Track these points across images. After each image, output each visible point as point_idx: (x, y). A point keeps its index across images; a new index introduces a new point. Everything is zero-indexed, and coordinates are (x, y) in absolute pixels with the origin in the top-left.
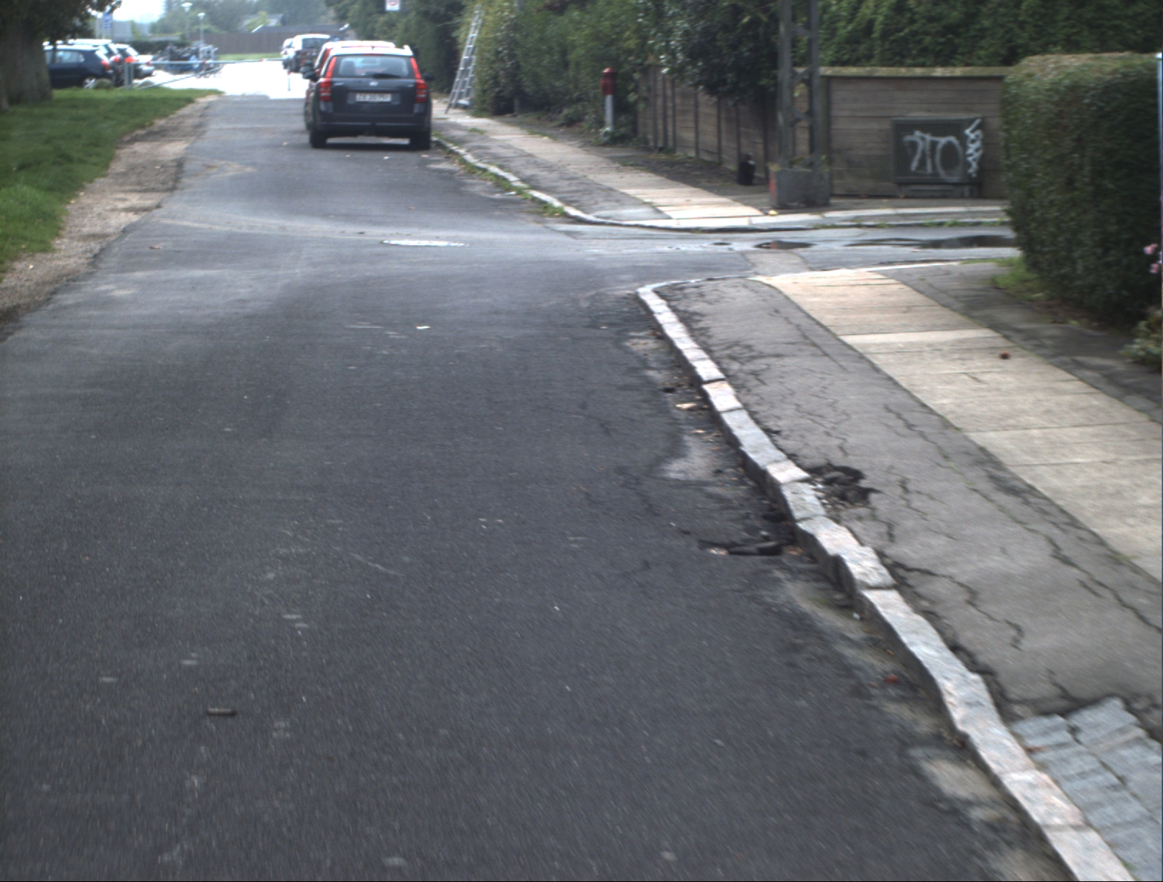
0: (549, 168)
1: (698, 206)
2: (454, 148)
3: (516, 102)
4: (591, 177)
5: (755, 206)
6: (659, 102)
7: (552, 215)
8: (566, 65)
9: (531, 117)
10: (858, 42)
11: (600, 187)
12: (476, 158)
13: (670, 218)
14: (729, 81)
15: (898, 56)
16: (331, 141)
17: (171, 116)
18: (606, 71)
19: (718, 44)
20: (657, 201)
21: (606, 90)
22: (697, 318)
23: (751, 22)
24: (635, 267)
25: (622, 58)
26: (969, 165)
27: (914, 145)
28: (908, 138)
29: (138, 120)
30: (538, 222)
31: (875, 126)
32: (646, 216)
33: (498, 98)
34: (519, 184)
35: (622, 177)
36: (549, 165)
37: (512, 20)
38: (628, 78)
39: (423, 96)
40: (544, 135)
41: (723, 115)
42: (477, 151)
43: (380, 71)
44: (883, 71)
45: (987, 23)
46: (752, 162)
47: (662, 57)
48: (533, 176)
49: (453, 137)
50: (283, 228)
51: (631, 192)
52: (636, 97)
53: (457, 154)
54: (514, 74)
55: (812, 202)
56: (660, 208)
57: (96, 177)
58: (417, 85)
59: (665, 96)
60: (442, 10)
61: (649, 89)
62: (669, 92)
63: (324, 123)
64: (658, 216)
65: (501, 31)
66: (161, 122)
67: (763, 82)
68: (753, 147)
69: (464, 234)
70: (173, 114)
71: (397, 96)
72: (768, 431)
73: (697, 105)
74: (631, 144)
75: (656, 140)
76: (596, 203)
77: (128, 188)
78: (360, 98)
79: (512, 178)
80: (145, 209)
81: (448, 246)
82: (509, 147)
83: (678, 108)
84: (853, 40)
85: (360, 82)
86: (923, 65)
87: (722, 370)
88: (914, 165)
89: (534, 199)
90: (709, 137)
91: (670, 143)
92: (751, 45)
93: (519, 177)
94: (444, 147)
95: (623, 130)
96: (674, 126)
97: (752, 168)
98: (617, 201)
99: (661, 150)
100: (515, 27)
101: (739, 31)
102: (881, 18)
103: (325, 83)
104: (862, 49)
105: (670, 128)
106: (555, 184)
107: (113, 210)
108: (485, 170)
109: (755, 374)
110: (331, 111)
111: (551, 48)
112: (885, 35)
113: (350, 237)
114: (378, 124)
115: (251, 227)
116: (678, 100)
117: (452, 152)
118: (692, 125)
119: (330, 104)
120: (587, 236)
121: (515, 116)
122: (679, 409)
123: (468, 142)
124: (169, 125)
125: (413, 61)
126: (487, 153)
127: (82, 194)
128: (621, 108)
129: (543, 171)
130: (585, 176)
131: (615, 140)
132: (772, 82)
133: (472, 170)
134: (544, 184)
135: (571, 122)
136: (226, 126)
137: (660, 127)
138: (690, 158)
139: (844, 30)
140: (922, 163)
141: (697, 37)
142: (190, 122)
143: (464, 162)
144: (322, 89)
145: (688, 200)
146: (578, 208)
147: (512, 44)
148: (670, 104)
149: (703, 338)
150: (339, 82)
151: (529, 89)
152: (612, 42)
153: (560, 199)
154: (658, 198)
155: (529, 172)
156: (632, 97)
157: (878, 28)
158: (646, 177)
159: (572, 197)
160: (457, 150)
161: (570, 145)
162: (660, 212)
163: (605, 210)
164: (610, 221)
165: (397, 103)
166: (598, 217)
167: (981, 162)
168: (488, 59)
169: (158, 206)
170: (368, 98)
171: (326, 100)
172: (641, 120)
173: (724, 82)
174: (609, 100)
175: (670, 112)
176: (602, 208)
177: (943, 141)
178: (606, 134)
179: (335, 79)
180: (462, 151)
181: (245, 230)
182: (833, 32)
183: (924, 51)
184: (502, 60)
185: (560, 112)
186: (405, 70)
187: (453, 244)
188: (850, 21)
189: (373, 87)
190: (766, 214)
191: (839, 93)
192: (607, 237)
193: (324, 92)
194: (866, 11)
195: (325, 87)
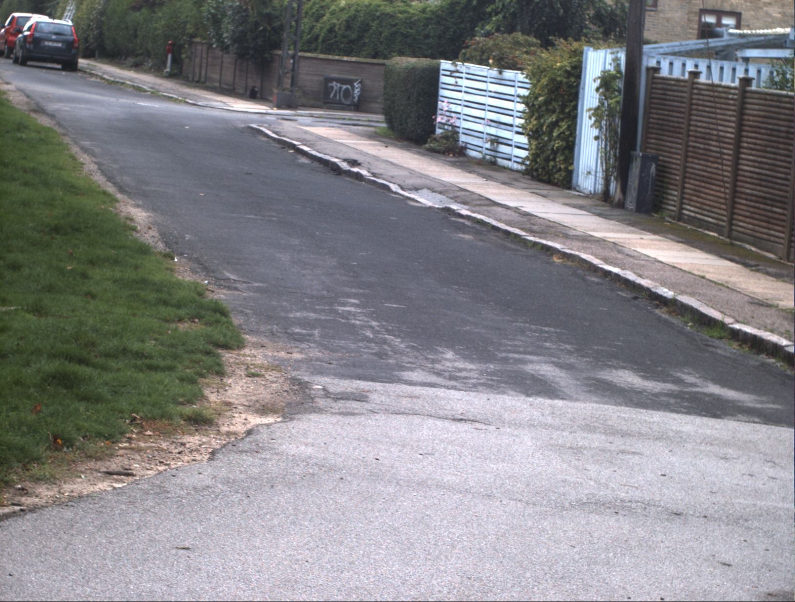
1: (243, 105)
4: (180, 89)
5: (266, 106)
6: (198, 60)
7: (181, 101)
10: (311, 43)
11: (189, 93)
12: (111, 77)
13: (233, 107)
14: (250, 54)
15: (329, 50)
18: (170, 42)
19: (247, 37)
20: (222, 101)
21: (168, 52)
23: (263, 30)
25: (180, 37)
26: (354, 98)
27: (332, 88)
28: (330, 84)
31: (316, 78)
32: (223, 105)
33: (87, 48)
37: (99, 10)
38: (181, 47)
39: (77, 45)
41: (238, 68)
44: (322, 56)
45: (367, 41)
52: (185, 56)
53: (97, 75)
55: (289, 107)
56: (226, 103)
58: (74, 40)
59: (202, 57)
61: (192, 53)
62: (204, 56)
65: (92, 15)
67: (266, 55)
68: (254, 82)
72: (324, 154)
73: (222, 63)
74: (180, 78)
75: (193, 78)
76: (196, 99)
78: (47, 43)
79: (144, 87)
83: (210, 63)
84: (309, 42)
85: (47, 36)
86: (339, 55)
87: (301, 143)
88: (332, 95)
89: (165, 96)
90: (228, 77)
91: (202, 80)
92: (262, 39)
93: (147, 87)
94: (85, 71)
95: (175, 71)
96: (206, 71)
98: (205, 99)
99: (198, 82)
100: (102, 13)
101: (257, 33)
102: (323, 34)
103: (30, 35)
104: (313, 46)
105: (203, 73)
108: (123, 83)
110: (32, 48)
111: (127, 27)
112: (324, 41)
114: (54, 57)
116: (210, 60)
117: (92, 74)
118: (219, 71)
119: (32, 45)
121: (97, 59)
122: (289, 152)
125: (73, 28)
128: (176, 61)
130: (178, 89)
131: (171, 75)
132: (269, 56)
133: (114, 82)
135: (137, 66)
137: (197, 72)
138: (216, 86)
139: (306, 37)
140: (335, 95)
143: (104, 78)
145: (236, 101)
146: (191, 100)
147: (100, 22)
148: (204, 61)
150: (37, 35)
151: (109, 46)
153: (178, 96)
157: (321, 38)
162: (227, 105)
163: (203, 102)
164: (210, 106)
165: (64, 48)
167: (359, 97)
170: (50, 44)
171: (30, 43)
172: (185, 68)
173: (247, 54)
174: (170, 56)
175: (204, 65)
176: (201, 101)
177: (344, 87)
178: (167, 72)
179: (35, 33)
180: (99, 74)
182: (301, 37)
183: (340, 50)
186: (70, 33)
188: (309, 34)
189: (54, 39)
190: (273, 109)
191: (303, 63)
193: (29, 39)
194: (316, 30)
195: (30, 37)
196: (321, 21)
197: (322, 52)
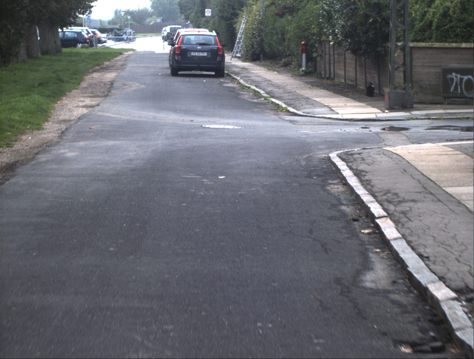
0: (279, 87)
1: (350, 108)
2: (235, 77)
3: (261, 55)
4: (298, 92)
5: (378, 108)
6: (327, 57)
7: (282, 111)
8: (284, 40)
9: (268, 63)
10: (425, 31)
11: (303, 97)
12: (245, 82)
13: (338, 114)
14: (363, 49)
15: (444, 38)
16: (180, 73)
17: (112, 61)
18: (303, 43)
19: (358, 31)
20: (331, 105)
21: (302, 52)
22: (364, 174)
23: (373, 21)
24: (326, 141)
25: (310, 37)
27: (452, 79)
28: (449, 76)
29: (97, 63)
30: (276, 115)
32: (326, 112)
33: (254, 54)
34: (265, 95)
35: (312, 92)
36: (278, 85)
37: (260, 20)
38: (313, 46)
39: (221, 53)
40: (274, 71)
41: (358, 63)
42: (245, 78)
43: (202, 42)
44: (437, 45)
46: (373, 86)
47: (330, 37)
48: (271, 91)
49: (235, 71)
50: (155, 118)
51: (318, 99)
52: (316, 54)
53: (236, 79)
54: (261, 43)
55: (404, 107)
56: (333, 109)
57: (73, 90)
58: (218, 48)
59: (330, 54)
60: (229, 15)
61: (322, 51)
62: (332, 53)
63: (177, 65)
64: (332, 112)
65: (255, 25)
66: (107, 63)
67: (379, 49)
68: (373, 79)
69: (241, 122)
70: (113, 59)
71: (210, 53)
72: (421, 256)
73: (345, 59)
74: (314, 76)
75: (325, 75)
76: (302, 105)
77: (86, 95)
78: (193, 54)
79: (262, 92)
80: (92, 107)
81: (233, 129)
82: (260, 76)
83: (336, 60)
84: (423, 30)
85: (193, 47)
86: (456, 42)
87: (385, 209)
88: (452, 89)
89: (273, 103)
90: (351, 73)
91: (332, 76)
92: (373, 32)
93: (265, 91)
94: (230, 76)
95: (310, 69)
96: (334, 68)
97: (373, 89)
98: (312, 104)
99: (328, 78)
100: (261, 23)
101: (368, 25)
102: (436, 20)
103: (177, 47)
104: (427, 34)
105: (332, 69)
106: (282, 95)
107: (77, 107)
108: (249, 88)
109: (404, 213)
110: (180, 59)
111: (277, 32)
112: (438, 28)
113: (187, 123)
114: (201, 66)
115: (140, 117)
116: (336, 57)
117: (234, 78)
118: (343, 68)
119: (180, 57)
120: (300, 123)
121: (261, 62)
122: (363, 233)
123: (240, 74)
124: (111, 64)
125: (217, 37)
126: (249, 79)
127: (64, 98)
128: (309, 59)
129: (275, 88)
130: (295, 91)
131: (307, 74)
132: (383, 49)
133: (243, 87)
134: (277, 95)
135: (286, 65)
136: (135, 65)
137: (328, 68)
138: (342, 83)
139: (418, 25)
140: (456, 88)
141: (348, 28)
142: (120, 63)
143: (239, 83)
144: (176, 50)
145: (345, 105)
146: (294, 108)
147: (260, 30)
148: (332, 58)
149: (369, 187)
150: (184, 47)
151: (267, 50)
152: (305, 30)
153: (285, 103)
154: (331, 103)
155: (269, 89)
156: (315, 55)
157: (434, 24)
158: (323, 92)
159: (290, 102)
160: (236, 78)
161: (286, 76)
162: (333, 110)
163: (307, 109)
164: (310, 115)
165: (210, 56)
166: (303, 113)
168: (249, 37)
169: (98, 105)
170: (196, 54)
171: (178, 55)
172: (318, 65)
173: (361, 49)
174: (304, 55)
175: (332, 62)
176: (305, 108)
177: (466, 78)
178: (303, 71)
179: (181, 46)
180: (238, 78)
181: (136, 119)
182: (413, 26)
183: (456, 35)
184: (255, 37)
185: (281, 60)
186: (213, 42)
187: (236, 127)
188: (421, 21)
189: (199, 49)
190: (384, 112)
191: (416, 55)
192: (310, 123)
193: (177, 51)
194: (429, 16)
195: (178, 49)
196: (433, 6)
197: (437, 41)
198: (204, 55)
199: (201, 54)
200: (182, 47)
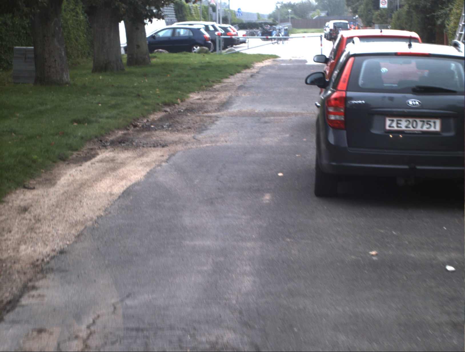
63: (334, 164)
85: (391, 99)
119: (344, 134)
144: (331, 110)
170: (404, 125)
171: (336, 126)
193: (334, 114)
195: (336, 107)
198: (432, 129)
199: (420, 124)
200: (351, 98)
